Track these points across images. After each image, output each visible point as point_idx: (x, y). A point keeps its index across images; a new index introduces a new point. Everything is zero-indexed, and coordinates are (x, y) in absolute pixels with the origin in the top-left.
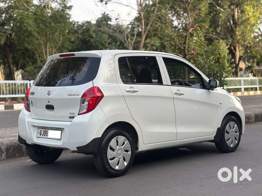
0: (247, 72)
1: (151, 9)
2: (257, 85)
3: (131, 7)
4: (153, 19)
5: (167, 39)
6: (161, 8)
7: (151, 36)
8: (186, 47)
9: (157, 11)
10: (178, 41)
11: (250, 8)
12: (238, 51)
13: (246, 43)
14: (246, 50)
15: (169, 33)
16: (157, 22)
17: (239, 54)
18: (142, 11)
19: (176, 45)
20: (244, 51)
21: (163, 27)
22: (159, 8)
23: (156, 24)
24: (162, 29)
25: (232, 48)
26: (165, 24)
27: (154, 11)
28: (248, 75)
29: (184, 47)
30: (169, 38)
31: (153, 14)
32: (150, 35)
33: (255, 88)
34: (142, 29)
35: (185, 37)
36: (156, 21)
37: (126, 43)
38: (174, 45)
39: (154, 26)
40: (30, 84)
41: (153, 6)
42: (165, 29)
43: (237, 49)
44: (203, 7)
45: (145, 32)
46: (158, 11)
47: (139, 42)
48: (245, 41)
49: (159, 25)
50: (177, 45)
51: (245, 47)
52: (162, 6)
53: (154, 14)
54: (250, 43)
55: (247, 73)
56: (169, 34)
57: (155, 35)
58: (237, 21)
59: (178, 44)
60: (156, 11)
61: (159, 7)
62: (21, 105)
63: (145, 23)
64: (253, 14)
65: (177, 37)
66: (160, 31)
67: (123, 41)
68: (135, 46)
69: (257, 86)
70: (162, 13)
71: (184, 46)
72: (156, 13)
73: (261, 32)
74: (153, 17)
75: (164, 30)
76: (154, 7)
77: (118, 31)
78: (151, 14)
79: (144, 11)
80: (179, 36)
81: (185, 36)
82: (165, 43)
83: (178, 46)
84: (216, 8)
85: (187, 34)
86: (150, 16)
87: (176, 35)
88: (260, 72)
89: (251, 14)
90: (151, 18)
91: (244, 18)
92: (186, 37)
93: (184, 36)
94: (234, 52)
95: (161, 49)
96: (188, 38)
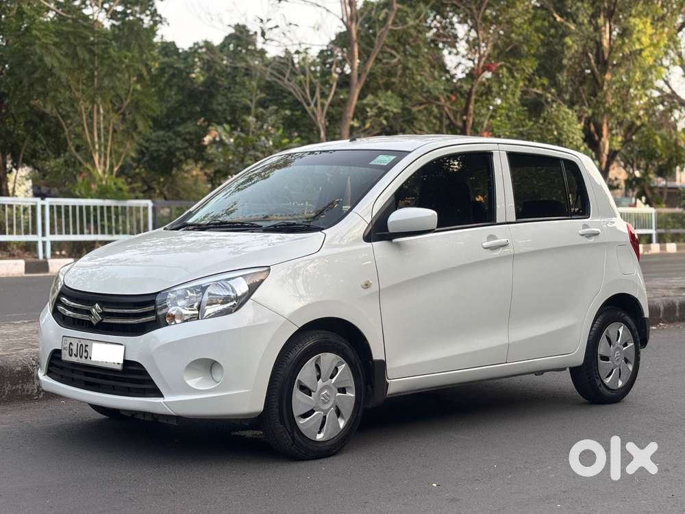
0: (630, 194)
1: (379, 16)
2: (652, 228)
3: (325, 8)
4: (382, 44)
5: (420, 97)
6: (405, 14)
7: (378, 88)
8: (469, 121)
9: (394, 23)
10: (448, 104)
11: (644, 23)
12: (607, 136)
13: (628, 117)
14: (629, 135)
15: (424, 81)
16: (394, 52)
17: (610, 145)
18: (355, 18)
19: (442, 115)
20: (622, 136)
21: (410, 65)
22: (400, 14)
23: (392, 56)
24: (408, 72)
25: (592, 128)
26: (417, 57)
27: (385, 20)
28: (634, 200)
29: (465, 122)
30: (425, 95)
31: (383, 29)
32: (373, 84)
33: (648, 237)
34: (352, 68)
35: (466, 96)
36: (393, 47)
37: (309, 104)
38: (438, 115)
39: (385, 61)
40: (43, 207)
41: (383, 8)
42: (415, 72)
43: (605, 132)
44: (518, 16)
45: (359, 75)
46: (397, 21)
47: (344, 102)
48: (625, 111)
49: (399, 60)
50: (445, 115)
51: (625, 125)
52: (409, 10)
53: (387, 29)
54: (639, 117)
55: (633, 196)
56: (426, 84)
57: (388, 86)
58: (606, 55)
59: (447, 114)
60: (390, 22)
61: (399, 10)
62: (16, 264)
63: (362, 52)
64: (651, 40)
65: (445, 94)
66: (401, 76)
67: (300, 99)
68: (334, 112)
69: (653, 231)
70: (408, 28)
71: (465, 118)
72: (390, 27)
73: (670, 87)
74: (383, 36)
75: (413, 74)
76: (386, 10)
77: (289, 71)
78: (377, 29)
79: (360, 19)
80: (452, 92)
81: (468, 91)
82: (415, 109)
83: (448, 118)
84: (555, 19)
85: (472, 86)
86: (374, 34)
87: (442, 87)
88: (665, 194)
89: (645, 40)
90: (377, 38)
91: (629, 48)
92: (470, 94)
93: (465, 91)
94: (597, 138)
95: (402, 124)
96: (473, 97)
